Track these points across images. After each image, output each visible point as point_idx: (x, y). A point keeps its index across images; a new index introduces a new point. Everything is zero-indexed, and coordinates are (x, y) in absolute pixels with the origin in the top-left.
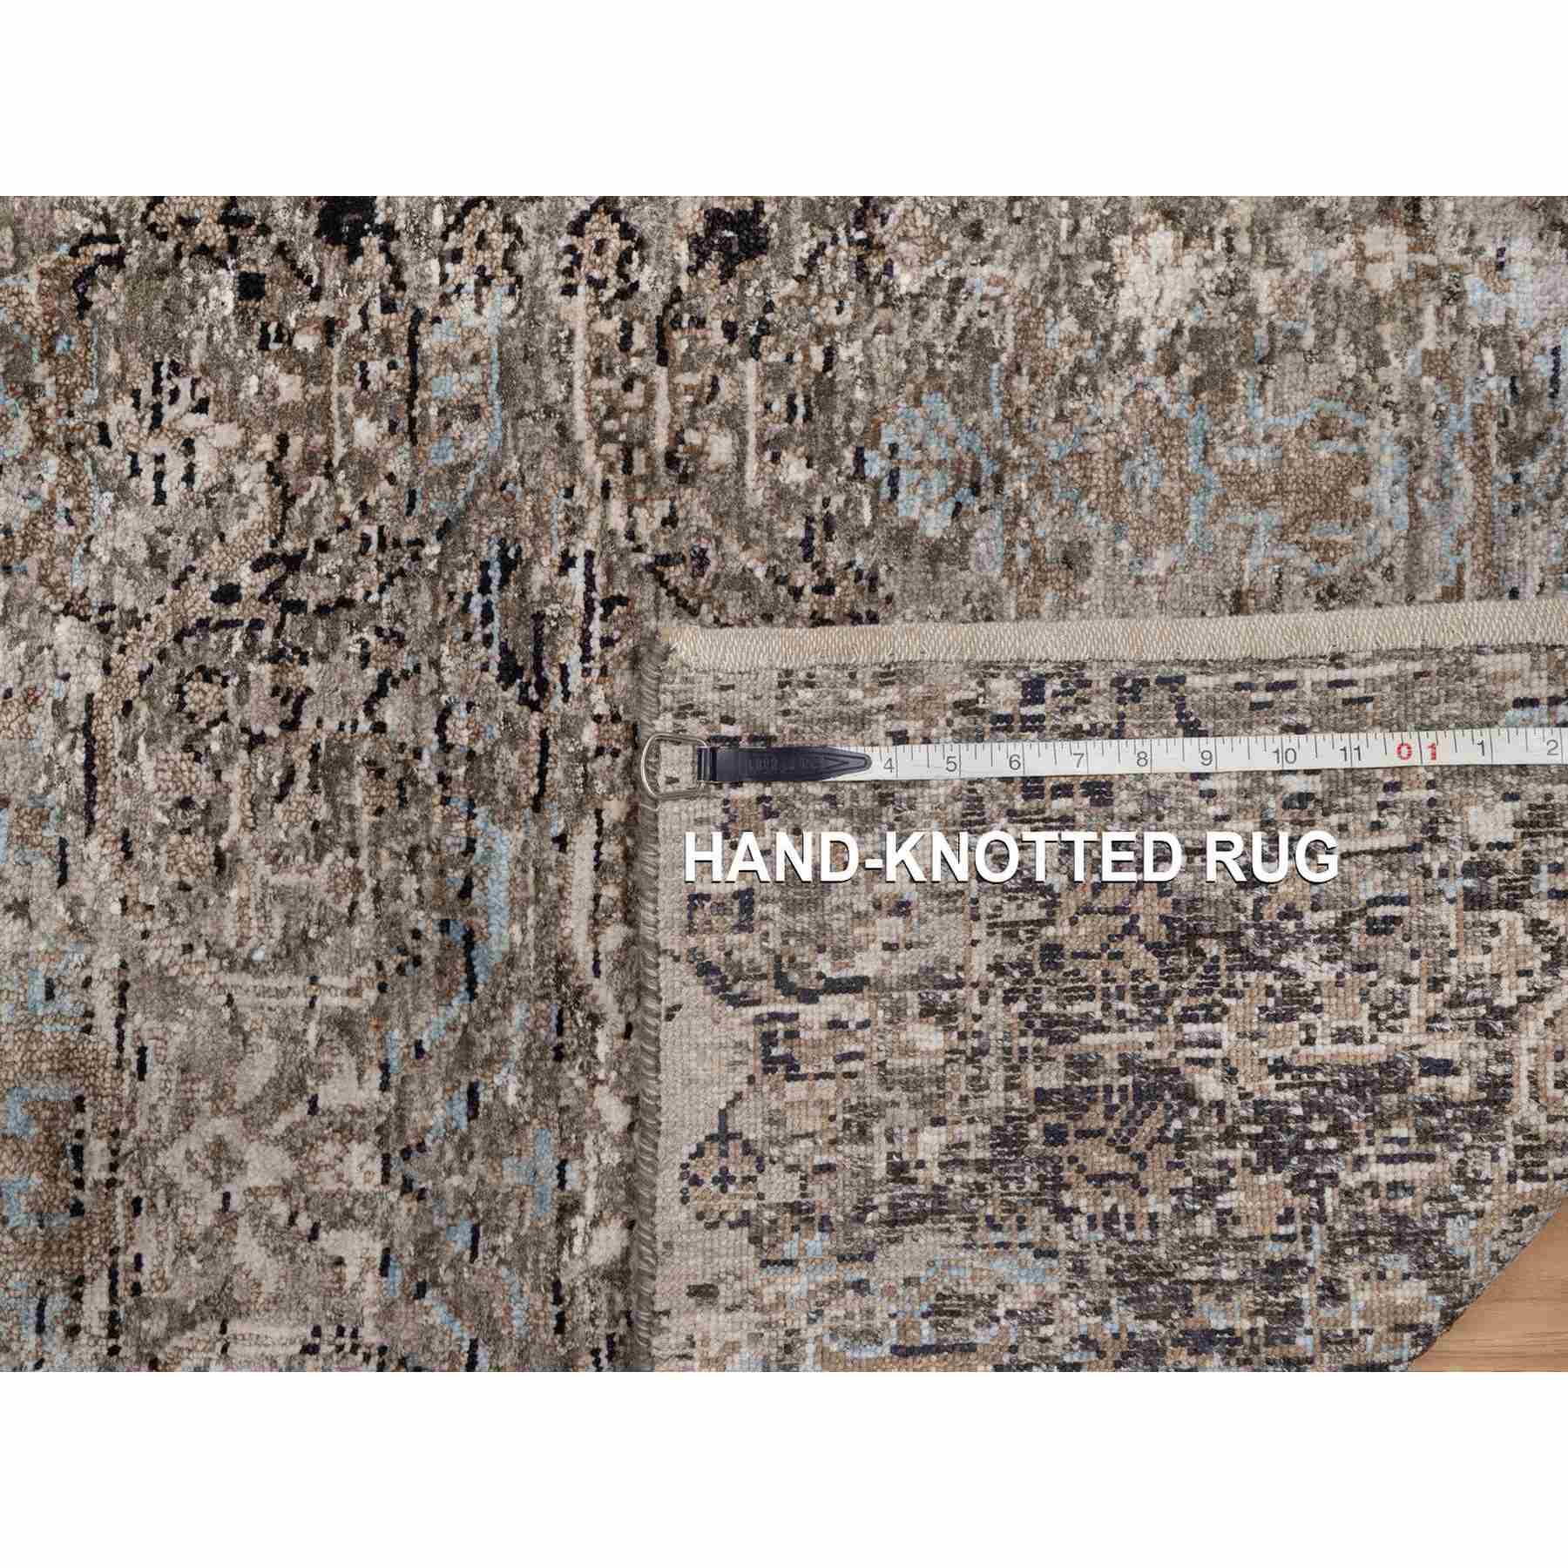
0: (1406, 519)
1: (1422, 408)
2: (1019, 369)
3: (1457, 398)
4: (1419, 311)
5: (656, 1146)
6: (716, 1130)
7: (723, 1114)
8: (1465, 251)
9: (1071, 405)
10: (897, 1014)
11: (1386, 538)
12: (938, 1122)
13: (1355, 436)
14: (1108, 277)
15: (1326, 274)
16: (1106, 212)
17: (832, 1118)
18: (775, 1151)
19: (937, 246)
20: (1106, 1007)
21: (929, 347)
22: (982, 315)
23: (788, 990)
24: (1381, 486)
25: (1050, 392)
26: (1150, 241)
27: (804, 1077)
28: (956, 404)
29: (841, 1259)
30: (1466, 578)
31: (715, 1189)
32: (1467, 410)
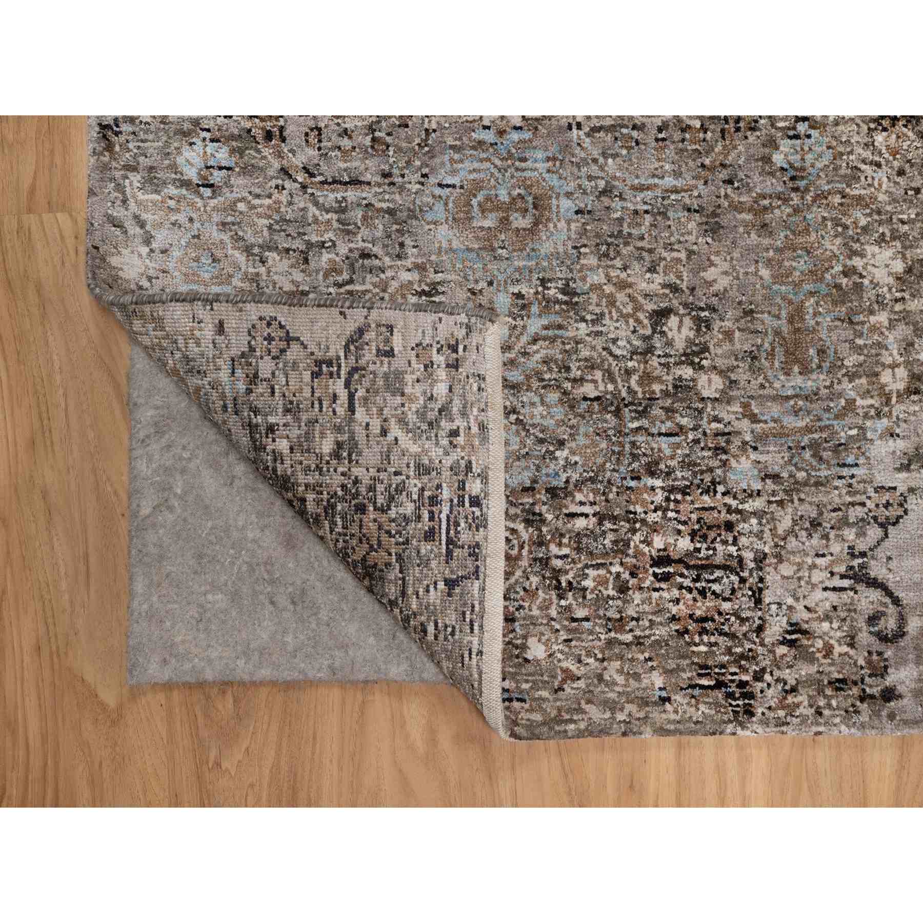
0: (785, 394)
1: (832, 400)
2: (844, 197)
3: (837, 417)
4: (872, 397)
5: (284, 304)
6: (291, 335)
7: (298, 339)
8: (898, 418)
9: (829, 223)
10: (338, 429)
11: (777, 385)
12: (291, 449)
13: (819, 367)
14: (884, 240)
15: (887, 349)
16: (910, 238)
17: (294, 395)
18: (281, 365)
19: (894, 153)
20: (340, 534)
21: (851, 153)
22: (866, 177)
23: (350, 374)
24: (799, 380)
25: (834, 214)
26: (899, 260)
27: (313, 381)
28: (829, 167)
29: (235, 399)
30: (761, 424)
31: (265, 334)
32: (831, 422)
